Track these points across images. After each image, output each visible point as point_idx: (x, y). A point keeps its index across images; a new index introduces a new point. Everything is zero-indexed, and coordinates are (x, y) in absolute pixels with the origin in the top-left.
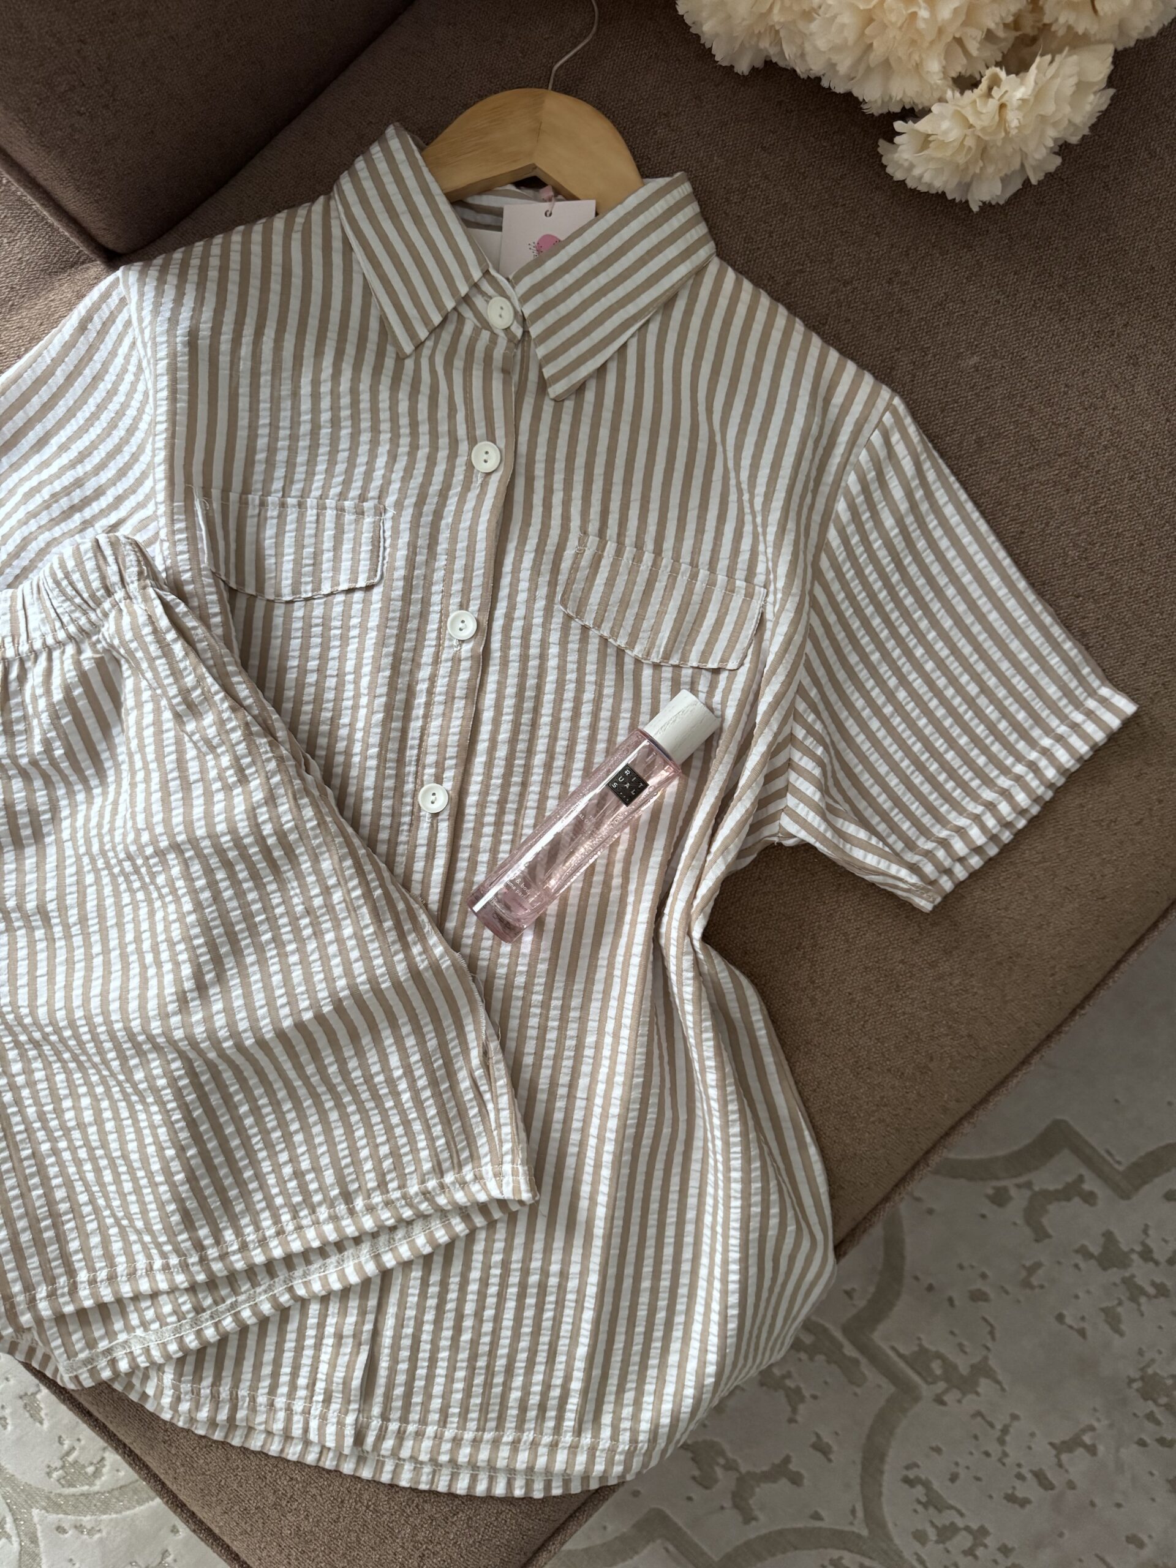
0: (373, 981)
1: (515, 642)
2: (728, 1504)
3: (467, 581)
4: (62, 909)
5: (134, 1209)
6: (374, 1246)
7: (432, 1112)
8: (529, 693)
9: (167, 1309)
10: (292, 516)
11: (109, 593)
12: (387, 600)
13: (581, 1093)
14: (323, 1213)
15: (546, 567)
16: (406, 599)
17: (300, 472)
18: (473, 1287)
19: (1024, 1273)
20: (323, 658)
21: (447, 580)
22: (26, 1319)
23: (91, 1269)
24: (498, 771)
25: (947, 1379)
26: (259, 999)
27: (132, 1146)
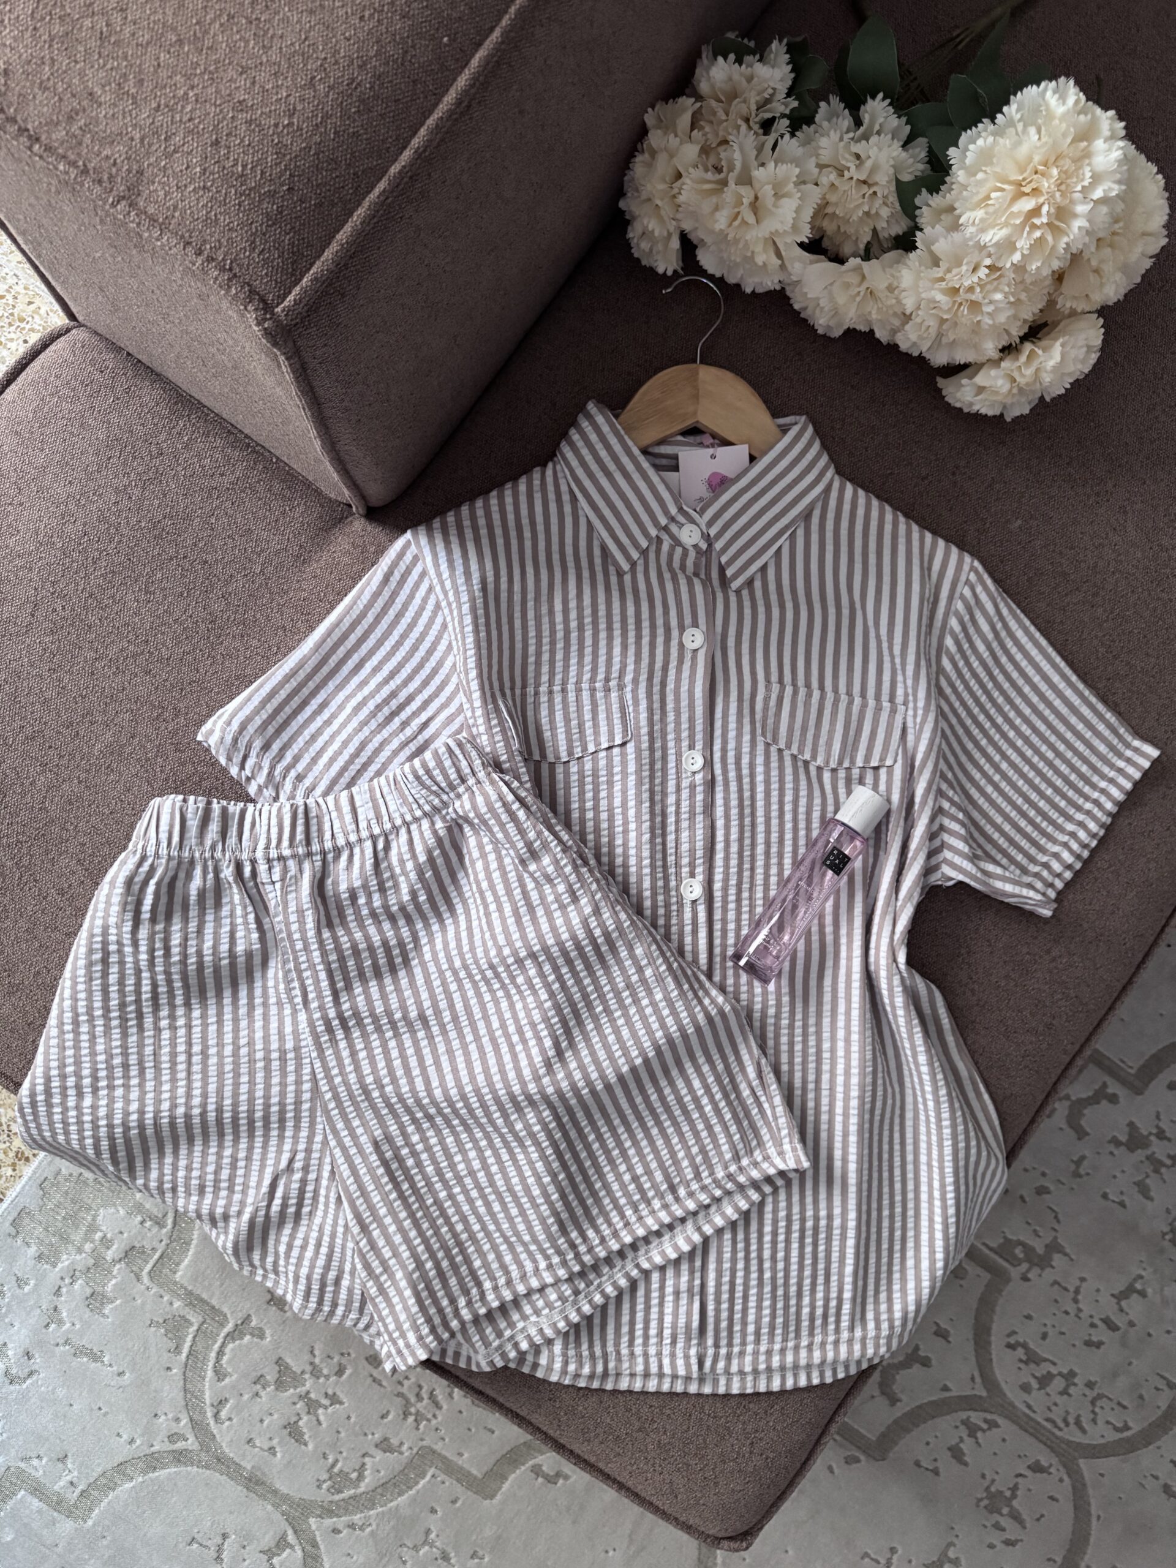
0: (682, 1029)
1: (731, 767)
2: (877, 1393)
3: (692, 728)
4: (437, 1013)
5: (521, 1227)
6: (695, 1222)
7: (728, 1116)
8: (747, 803)
9: (553, 1297)
10: (558, 699)
11: (463, 780)
12: (638, 751)
13: (825, 1085)
14: (657, 1204)
15: (746, 711)
16: (652, 749)
17: (559, 666)
18: (767, 1238)
19: (1073, 1167)
20: (596, 799)
21: (678, 730)
22: (454, 1324)
23: (493, 1278)
24: (733, 862)
25: (1028, 1259)
26: (602, 1055)
27: (515, 1181)
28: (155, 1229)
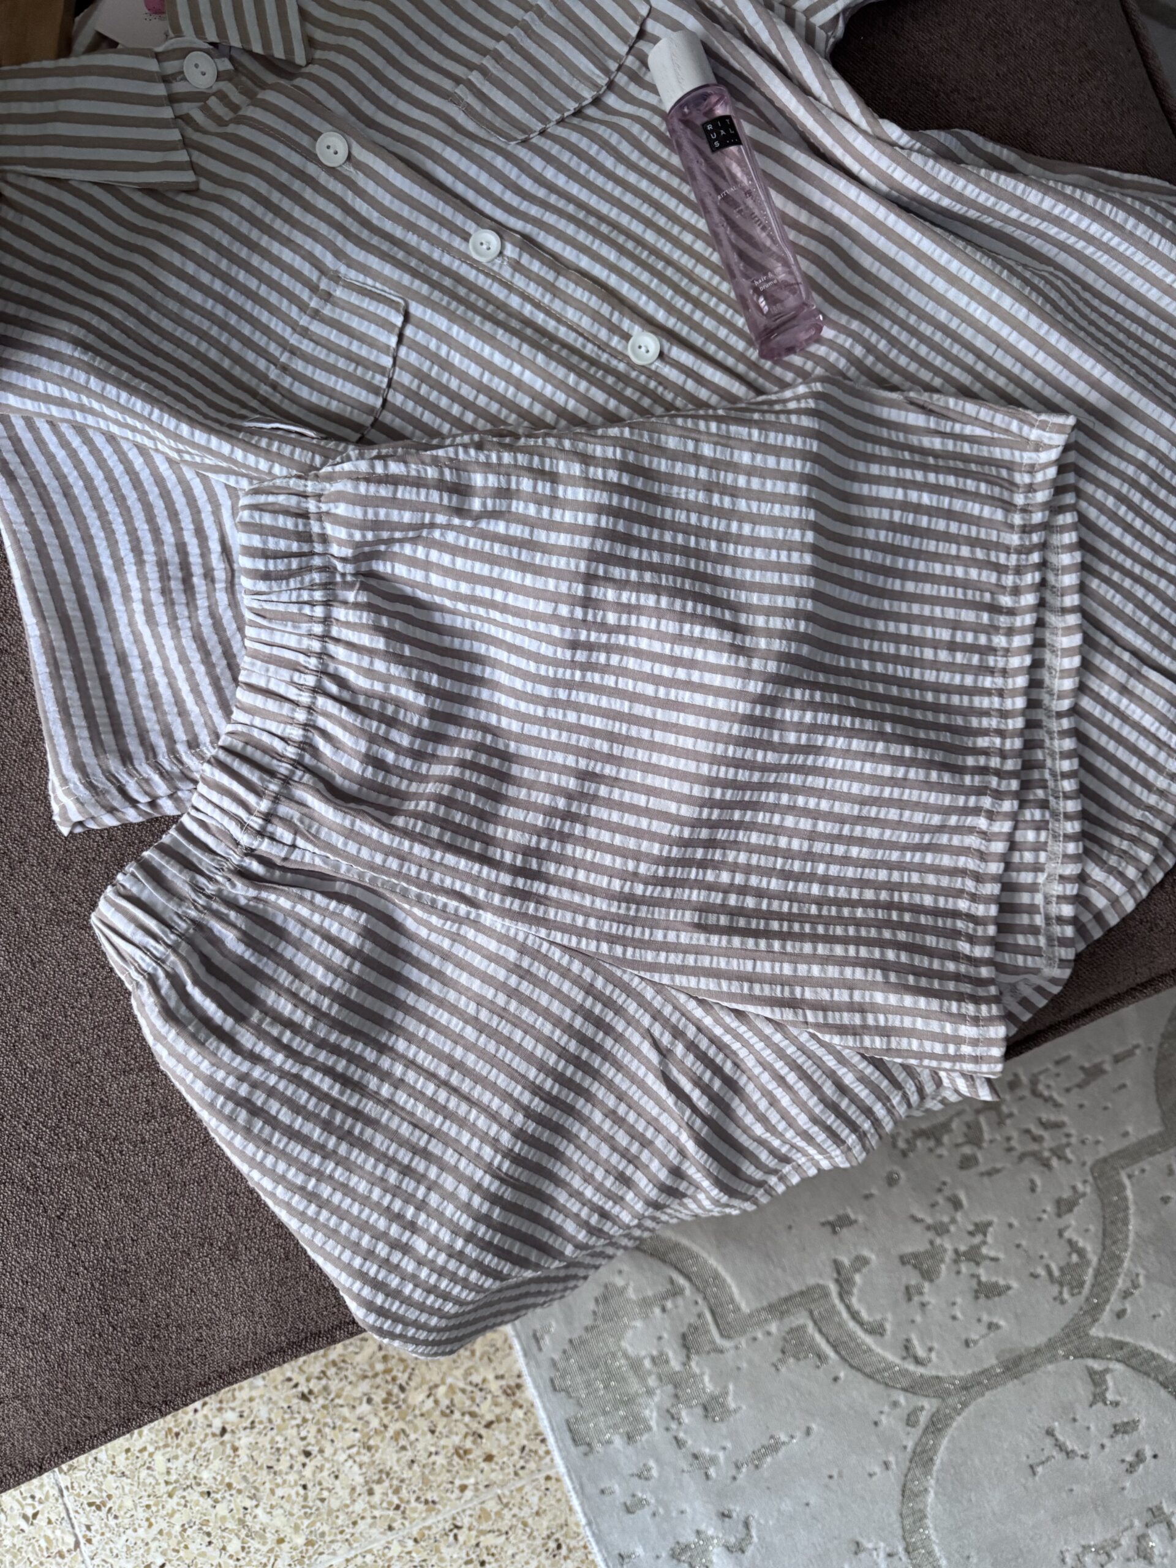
0: (806, 456)
1: (525, 206)
3: (444, 222)
4: (590, 754)
5: (918, 818)
6: (1052, 610)
7: (951, 481)
8: (581, 215)
9: (1030, 836)
10: (299, 365)
12: (427, 302)
13: (989, 349)
14: (1000, 641)
15: (466, 142)
16: (434, 285)
17: (258, 337)
18: (1128, 540)
20: (455, 397)
21: (434, 241)
22: (985, 972)
23: (959, 893)
24: (645, 277)
26: (772, 578)
28: (680, 1301)
